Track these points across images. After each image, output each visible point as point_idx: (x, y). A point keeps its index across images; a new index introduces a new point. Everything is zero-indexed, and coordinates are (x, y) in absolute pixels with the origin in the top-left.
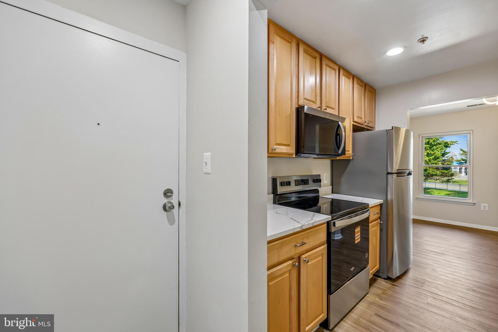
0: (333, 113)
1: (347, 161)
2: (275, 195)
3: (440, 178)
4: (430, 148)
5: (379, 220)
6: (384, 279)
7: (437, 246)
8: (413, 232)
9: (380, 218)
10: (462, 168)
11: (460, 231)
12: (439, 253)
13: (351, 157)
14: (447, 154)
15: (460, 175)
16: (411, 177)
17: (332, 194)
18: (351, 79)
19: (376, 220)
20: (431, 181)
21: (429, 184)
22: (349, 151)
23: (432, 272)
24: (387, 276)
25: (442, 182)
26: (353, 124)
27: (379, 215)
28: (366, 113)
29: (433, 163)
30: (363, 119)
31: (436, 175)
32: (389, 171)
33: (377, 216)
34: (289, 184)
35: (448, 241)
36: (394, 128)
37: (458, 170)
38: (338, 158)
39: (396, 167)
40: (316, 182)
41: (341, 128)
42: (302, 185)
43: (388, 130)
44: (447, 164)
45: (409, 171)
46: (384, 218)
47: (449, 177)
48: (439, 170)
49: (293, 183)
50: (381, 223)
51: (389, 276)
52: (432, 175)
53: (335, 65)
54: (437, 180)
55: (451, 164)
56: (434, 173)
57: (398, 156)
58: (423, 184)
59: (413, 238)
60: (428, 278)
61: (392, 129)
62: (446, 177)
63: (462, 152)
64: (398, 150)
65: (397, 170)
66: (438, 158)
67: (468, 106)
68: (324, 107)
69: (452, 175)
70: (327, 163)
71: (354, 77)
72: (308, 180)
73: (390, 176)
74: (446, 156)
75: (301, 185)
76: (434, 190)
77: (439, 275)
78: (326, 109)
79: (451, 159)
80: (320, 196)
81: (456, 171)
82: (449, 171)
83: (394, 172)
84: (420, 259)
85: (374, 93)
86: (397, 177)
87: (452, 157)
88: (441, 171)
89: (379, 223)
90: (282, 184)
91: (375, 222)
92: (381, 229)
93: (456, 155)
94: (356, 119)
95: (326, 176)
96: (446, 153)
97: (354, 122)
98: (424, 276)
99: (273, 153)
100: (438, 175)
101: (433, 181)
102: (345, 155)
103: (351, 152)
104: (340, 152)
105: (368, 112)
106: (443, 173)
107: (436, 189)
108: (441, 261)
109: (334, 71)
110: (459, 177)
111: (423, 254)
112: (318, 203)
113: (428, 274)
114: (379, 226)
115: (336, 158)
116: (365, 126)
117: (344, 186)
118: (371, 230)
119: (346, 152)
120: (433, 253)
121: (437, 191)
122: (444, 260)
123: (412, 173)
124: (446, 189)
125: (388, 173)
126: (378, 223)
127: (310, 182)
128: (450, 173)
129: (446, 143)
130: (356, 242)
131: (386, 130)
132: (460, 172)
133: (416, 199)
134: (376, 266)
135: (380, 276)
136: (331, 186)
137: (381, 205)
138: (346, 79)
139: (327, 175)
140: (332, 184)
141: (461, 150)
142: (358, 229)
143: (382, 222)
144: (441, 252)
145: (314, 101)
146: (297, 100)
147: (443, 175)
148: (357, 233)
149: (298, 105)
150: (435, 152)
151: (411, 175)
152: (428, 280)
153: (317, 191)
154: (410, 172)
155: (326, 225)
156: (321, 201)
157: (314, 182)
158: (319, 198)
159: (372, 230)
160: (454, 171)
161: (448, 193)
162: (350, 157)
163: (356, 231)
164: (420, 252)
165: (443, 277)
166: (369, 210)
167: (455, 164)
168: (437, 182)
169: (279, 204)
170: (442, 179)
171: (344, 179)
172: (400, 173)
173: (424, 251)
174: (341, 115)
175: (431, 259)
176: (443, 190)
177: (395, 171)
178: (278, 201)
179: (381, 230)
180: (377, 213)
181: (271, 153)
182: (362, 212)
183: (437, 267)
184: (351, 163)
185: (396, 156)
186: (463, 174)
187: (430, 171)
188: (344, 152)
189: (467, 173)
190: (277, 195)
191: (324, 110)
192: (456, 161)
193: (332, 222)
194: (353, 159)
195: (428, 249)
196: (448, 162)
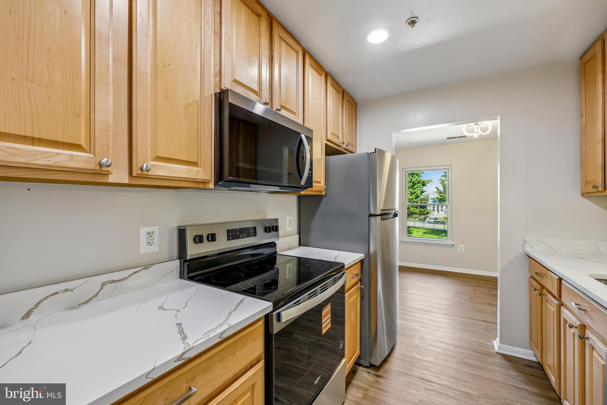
0: (294, 120)
1: (318, 198)
2: (182, 260)
3: (418, 216)
4: (413, 186)
5: (359, 284)
6: (366, 367)
7: (422, 301)
8: (399, 284)
9: (360, 280)
10: (435, 206)
11: (442, 276)
12: (425, 311)
13: (324, 192)
14: (423, 193)
15: (433, 213)
16: (397, 219)
17: (299, 247)
18: (323, 77)
19: (356, 284)
20: (411, 219)
21: (411, 224)
22: (320, 182)
23: (421, 341)
24: (370, 363)
25: (420, 220)
26: (325, 143)
27: (359, 277)
28: (344, 131)
29: (414, 202)
30: (341, 139)
31: (416, 213)
32: (372, 212)
33: (356, 279)
34: (212, 238)
35: (433, 292)
36: (377, 150)
37: (432, 209)
38: (302, 192)
39: (380, 207)
40: (270, 232)
41: (304, 146)
42: (243, 237)
43: (370, 153)
44: (424, 203)
45: (394, 211)
46: (366, 280)
47: (425, 215)
48: (417, 208)
49: (222, 237)
50: (361, 288)
51: (372, 363)
52: (413, 214)
53: (297, 44)
54: (416, 218)
55: (427, 202)
56: (415, 212)
57: (383, 191)
58: (407, 223)
59: (399, 292)
60: (416, 353)
61: (375, 152)
62: (423, 215)
63: (437, 190)
64: (383, 182)
65: (382, 210)
66: (418, 197)
67: (448, 138)
68: (276, 106)
69: (428, 213)
70: (291, 200)
71: (327, 74)
72: (255, 228)
73: (372, 219)
74: (423, 194)
75: (241, 238)
76: (413, 228)
77: (429, 347)
78: (280, 110)
79: (427, 197)
80: (278, 253)
81: (430, 209)
82: (425, 209)
83: (377, 213)
84: (408, 323)
85: (354, 106)
86: (381, 220)
87: (427, 196)
88: (419, 209)
89: (360, 287)
90: (199, 239)
91: (354, 289)
92: (362, 295)
93: (430, 193)
94: (329, 137)
95: (290, 220)
96: (423, 191)
97: (327, 140)
98: (413, 350)
99: (147, 176)
100: (418, 214)
101: (413, 220)
102: (312, 187)
103: (323, 184)
104: (303, 182)
105: (347, 130)
106: (421, 211)
107: (415, 227)
108: (428, 321)
109: (294, 54)
110: (433, 215)
111: (410, 315)
112: (275, 264)
113: (417, 347)
114: (359, 292)
115: (300, 192)
116: (344, 149)
117: (314, 235)
118: (348, 303)
119: (313, 184)
120: (419, 311)
121: (416, 229)
122: (432, 321)
123: (398, 213)
124: (423, 227)
125: (371, 215)
126: (357, 289)
127: (260, 231)
128: (426, 211)
129: (424, 182)
130: (324, 332)
131: (368, 153)
132: (434, 210)
133: (401, 242)
134: (356, 352)
135: (361, 363)
136: (297, 234)
137: (362, 261)
138: (315, 73)
139: (291, 218)
140: (299, 233)
141: (437, 188)
142: (327, 309)
143: (363, 286)
144: (427, 308)
145: (257, 90)
146: (218, 79)
147: (421, 214)
148: (326, 316)
149: (221, 89)
150: (415, 190)
151: (397, 216)
152: (417, 357)
153: (273, 245)
154: (396, 213)
155: (262, 323)
156: (279, 261)
157: (266, 231)
158: (276, 256)
159: (350, 302)
160: (429, 209)
161: (425, 231)
162: (322, 192)
163: (324, 313)
164: (406, 312)
165: (432, 348)
166: (344, 273)
167: (430, 202)
168: (416, 221)
169: (191, 279)
170: (420, 217)
171: (316, 223)
172: (384, 215)
173: (410, 309)
174: (306, 125)
175: (418, 322)
176: (420, 228)
177: (379, 212)
178: (188, 273)
179: (362, 297)
180: (357, 275)
181: (138, 177)
182: (334, 280)
183: (425, 334)
184: (324, 200)
185: (380, 192)
186: (436, 212)
187: (412, 209)
188: (310, 183)
189: (438, 211)
190: (186, 261)
191: (276, 110)
192: (432, 199)
193: (274, 314)
194: (326, 195)
195: (414, 307)
196: (425, 200)
